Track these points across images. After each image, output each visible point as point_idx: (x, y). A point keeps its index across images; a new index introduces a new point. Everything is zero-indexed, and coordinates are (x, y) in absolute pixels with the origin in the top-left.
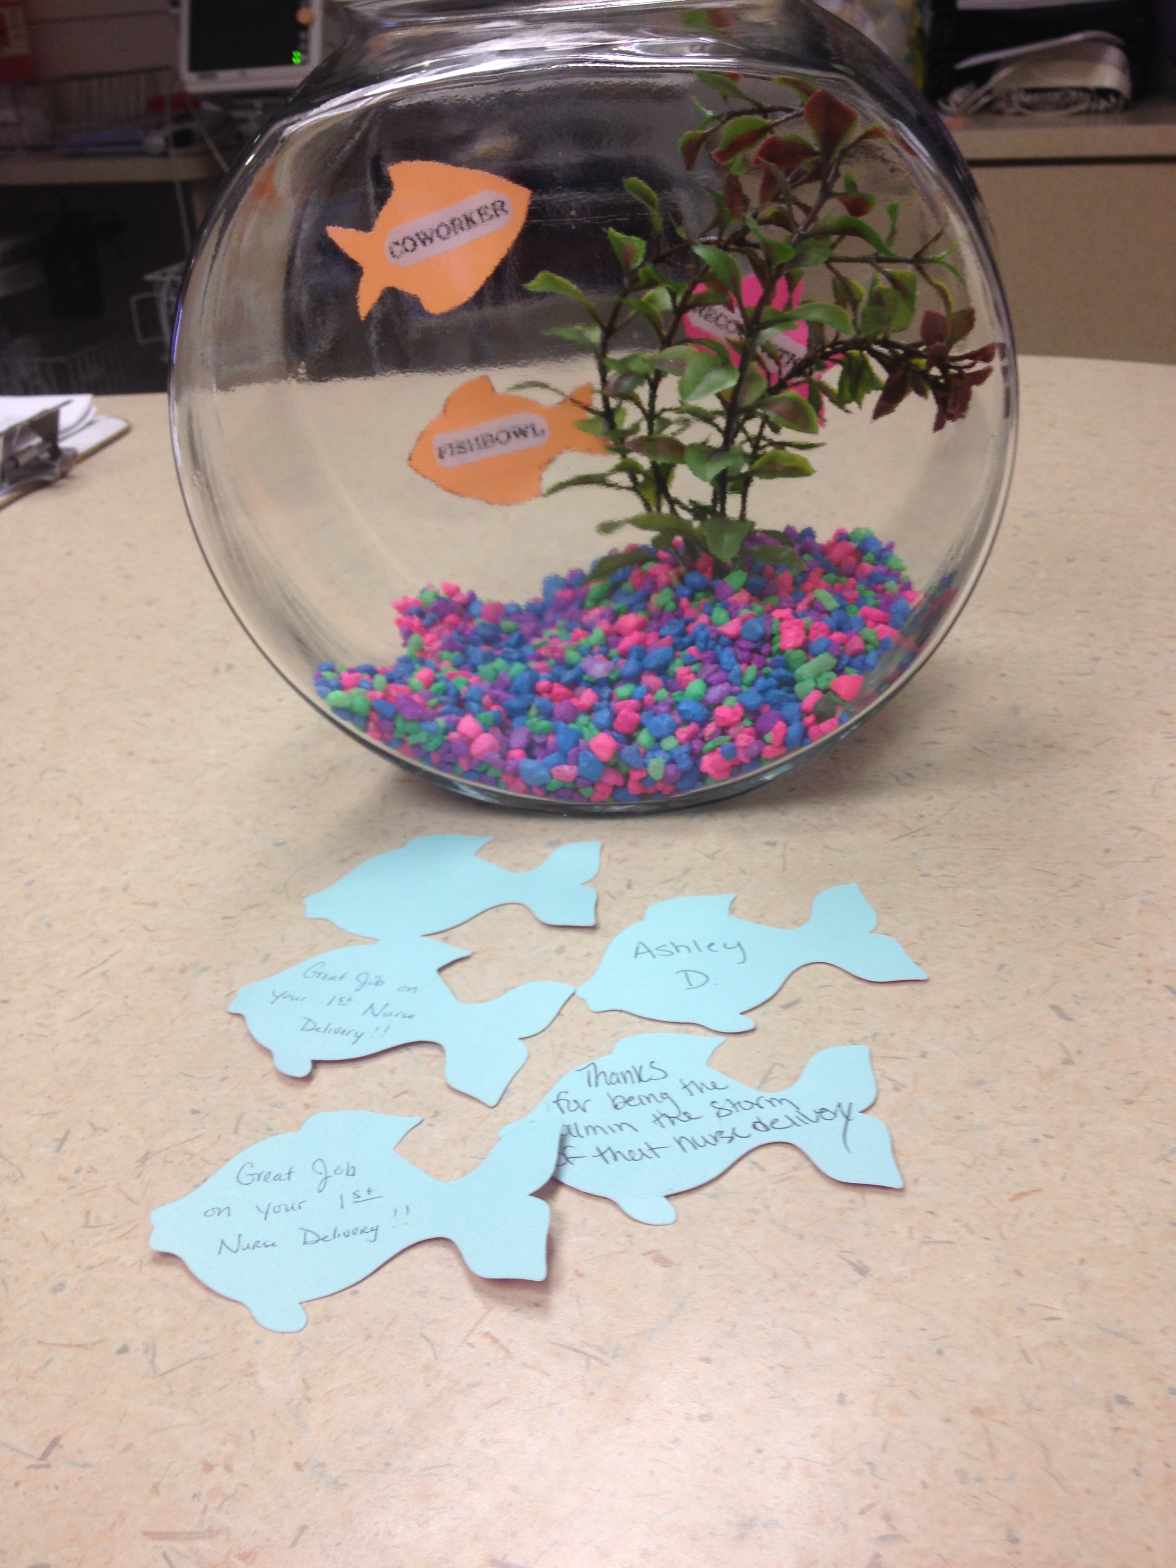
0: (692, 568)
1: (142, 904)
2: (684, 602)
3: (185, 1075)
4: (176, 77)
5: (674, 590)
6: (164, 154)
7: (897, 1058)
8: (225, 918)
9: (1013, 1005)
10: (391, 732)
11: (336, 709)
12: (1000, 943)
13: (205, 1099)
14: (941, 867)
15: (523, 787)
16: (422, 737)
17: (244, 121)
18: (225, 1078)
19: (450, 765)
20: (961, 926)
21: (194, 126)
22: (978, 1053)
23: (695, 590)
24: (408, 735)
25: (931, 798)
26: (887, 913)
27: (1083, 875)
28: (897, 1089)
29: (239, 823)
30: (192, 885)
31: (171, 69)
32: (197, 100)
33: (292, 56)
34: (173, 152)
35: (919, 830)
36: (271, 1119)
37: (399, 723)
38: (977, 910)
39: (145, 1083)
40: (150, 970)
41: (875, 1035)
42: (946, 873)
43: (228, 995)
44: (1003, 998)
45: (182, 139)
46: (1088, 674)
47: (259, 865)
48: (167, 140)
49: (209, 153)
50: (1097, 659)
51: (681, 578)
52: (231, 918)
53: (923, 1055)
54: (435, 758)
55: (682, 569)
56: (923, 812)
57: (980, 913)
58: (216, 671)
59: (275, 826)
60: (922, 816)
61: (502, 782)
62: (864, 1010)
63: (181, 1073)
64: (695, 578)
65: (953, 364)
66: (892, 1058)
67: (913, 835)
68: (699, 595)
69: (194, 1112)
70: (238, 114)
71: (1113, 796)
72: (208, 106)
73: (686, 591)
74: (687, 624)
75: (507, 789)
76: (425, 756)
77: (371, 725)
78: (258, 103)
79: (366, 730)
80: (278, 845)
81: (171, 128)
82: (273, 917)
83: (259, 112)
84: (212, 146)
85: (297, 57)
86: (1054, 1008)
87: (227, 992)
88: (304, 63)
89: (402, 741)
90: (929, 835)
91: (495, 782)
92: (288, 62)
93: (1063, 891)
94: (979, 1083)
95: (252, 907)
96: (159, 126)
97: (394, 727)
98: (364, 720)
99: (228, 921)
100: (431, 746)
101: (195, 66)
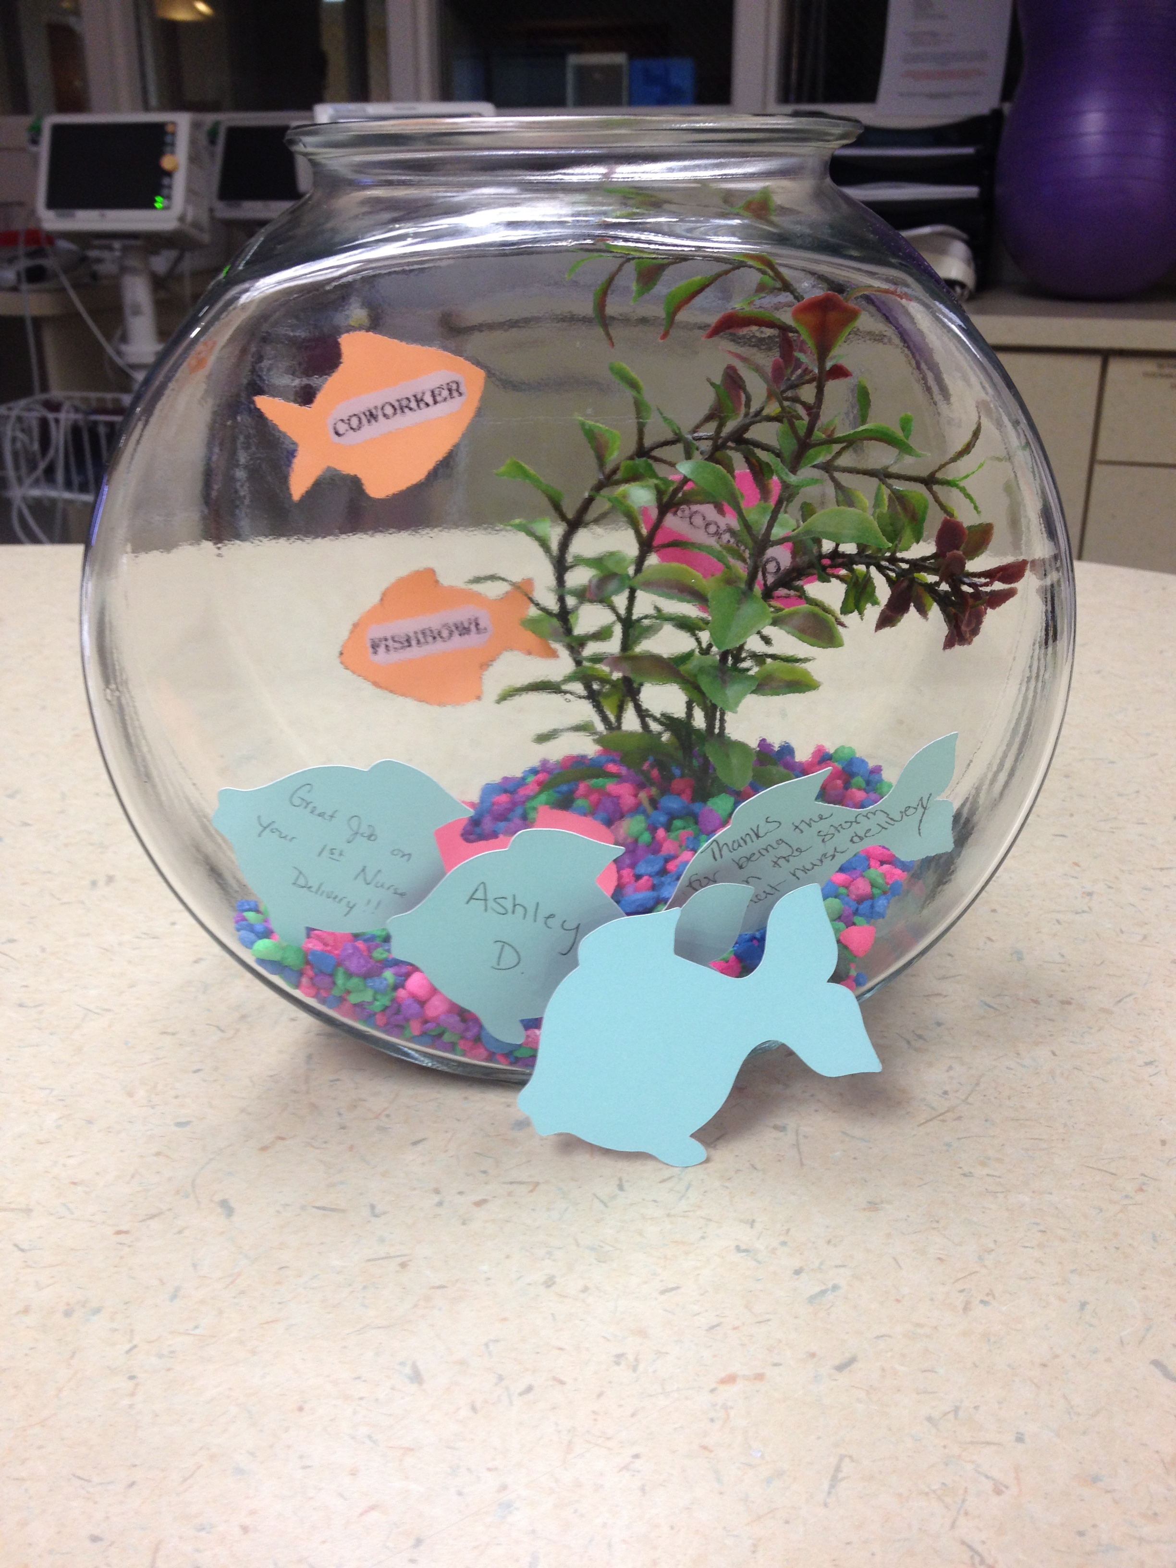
0: (665, 790)
1: (13, 1210)
2: (661, 833)
3: (79, 1478)
4: (33, 212)
5: (647, 816)
6: (15, 289)
7: (988, 1443)
8: (119, 1232)
9: (1108, 1360)
10: (328, 990)
11: (261, 961)
12: (1073, 1271)
13: (107, 1518)
14: (983, 1164)
15: (485, 1054)
16: (368, 996)
17: (99, 261)
18: (132, 1484)
19: (398, 1028)
20: (1025, 1247)
21: (49, 263)
22: (1084, 1433)
23: (672, 816)
24: (348, 992)
25: (950, 1068)
26: (934, 1229)
27: (1145, 1176)
28: (998, 1492)
29: (130, 1095)
30: (74, 1183)
31: (25, 205)
32: (51, 238)
33: (155, 201)
34: (25, 286)
35: (947, 1111)
36: (198, 1551)
37: (340, 979)
38: (1038, 1224)
39: (26, 1490)
40: (26, 1310)
41: (956, 1410)
42: (991, 1172)
43: (128, 1352)
44: (1095, 1352)
45: (35, 275)
46: (1084, 912)
47: (158, 1154)
48: (18, 274)
49: (63, 290)
50: (1090, 894)
51: (654, 803)
52: (126, 1232)
53: (1020, 1439)
54: (380, 1020)
55: (654, 791)
56: (947, 1088)
57: (1042, 1228)
58: (94, 884)
59: (176, 1097)
60: (946, 1093)
61: (458, 1048)
62: (936, 1372)
63: (74, 1475)
64: (673, 803)
65: (966, 580)
66: (983, 1443)
67: (941, 1118)
68: (678, 823)
69: (95, 1539)
70: (93, 254)
71: (1151, 1070)
72: (63, 244)
73: (663, 819)
74: (667, 860)
75: (464, 1055)
76: (369, 1018)
77: (304, 980)
78: (117, 245)
79: (297, 986)
80: (179, 1124)
81: (24, 263)
82: (180, 1232)
83: (117, 254)
84: (67, 284)
85: (159, 202)
86: (1156, 1363)
87: (128, 1347)
88: (166, 208)
89: (342, 1000)
90: (959, 1118)
91: (451, 1047)
92: (150, 205)
93: (1127, 1197)
94: (1095, 1479)
95: (153, 1217)
96: (11, 261)
97: (334, 983)
98: (296, 975)
99: (122, 1238)
100: (378, 1006)
101: (52, 204)
